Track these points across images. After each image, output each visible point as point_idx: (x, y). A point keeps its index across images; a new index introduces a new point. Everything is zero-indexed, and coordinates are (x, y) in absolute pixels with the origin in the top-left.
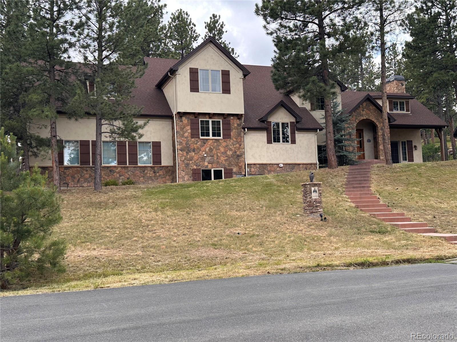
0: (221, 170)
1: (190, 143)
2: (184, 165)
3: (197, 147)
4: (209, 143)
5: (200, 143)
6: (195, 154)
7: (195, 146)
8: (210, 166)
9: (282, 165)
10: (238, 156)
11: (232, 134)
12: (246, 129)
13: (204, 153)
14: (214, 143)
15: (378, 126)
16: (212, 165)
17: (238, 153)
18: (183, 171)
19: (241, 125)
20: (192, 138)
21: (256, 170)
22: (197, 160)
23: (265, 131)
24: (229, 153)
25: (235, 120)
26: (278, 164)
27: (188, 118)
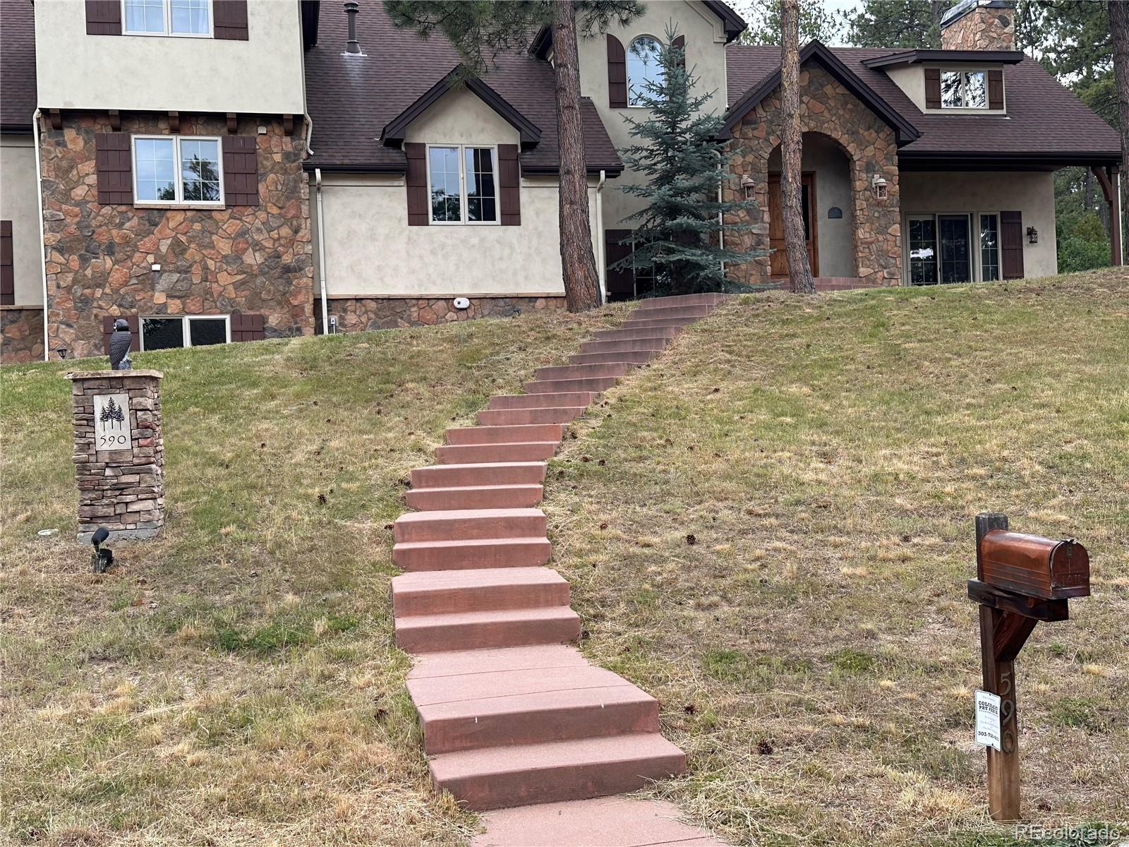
0: (223, 321)
1: (94, 223)
2: (70, 305)
3: (125, 237)
4: (171, 224)
5: (136, 220)
6: (116, 262)
7: (114, 232)
8: (174, 307)
9: (465, 303)
10: (287, 269)
11: (262, 188)
12: (318, 171)
13: (151, 258)
14: (193, 221)
15: (855, 158)
16: (184, 304)
17: (287, 259)
18: (69, 326)
19: (297, 156)
20: (103, 204)
21: (364, 319)
22: (126, 284)
23: (397, 178)
24: (253, 259)
25: (275, 140)
26: (449, 300)
27: (87, 132)
